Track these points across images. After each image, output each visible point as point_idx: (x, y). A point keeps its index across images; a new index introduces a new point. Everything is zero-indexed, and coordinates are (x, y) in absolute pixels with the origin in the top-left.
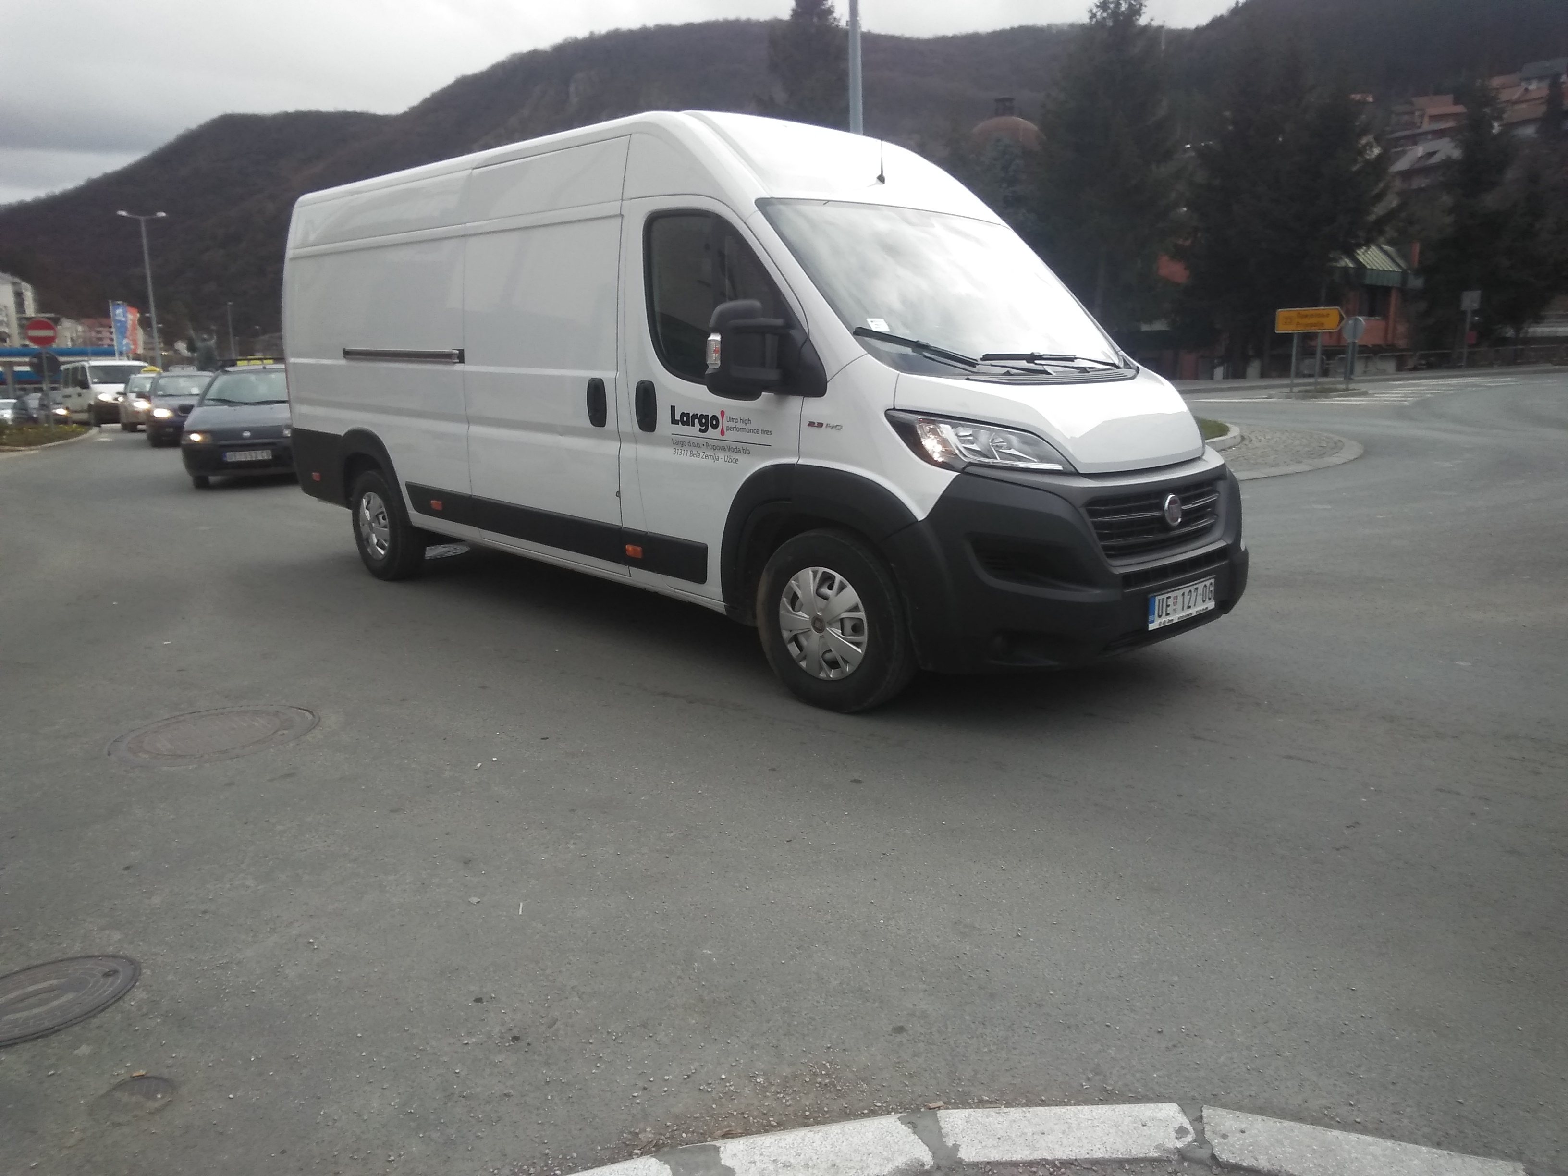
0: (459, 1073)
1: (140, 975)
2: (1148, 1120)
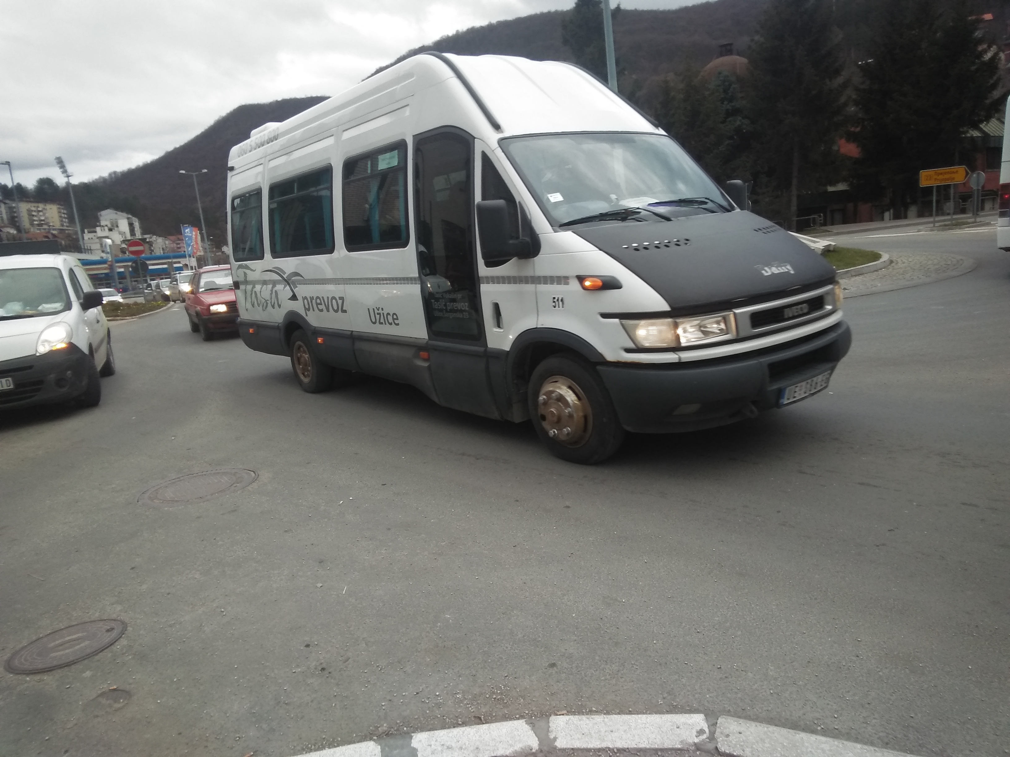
0: (286, 689)
1: (126, 630)
2: (681, 724)
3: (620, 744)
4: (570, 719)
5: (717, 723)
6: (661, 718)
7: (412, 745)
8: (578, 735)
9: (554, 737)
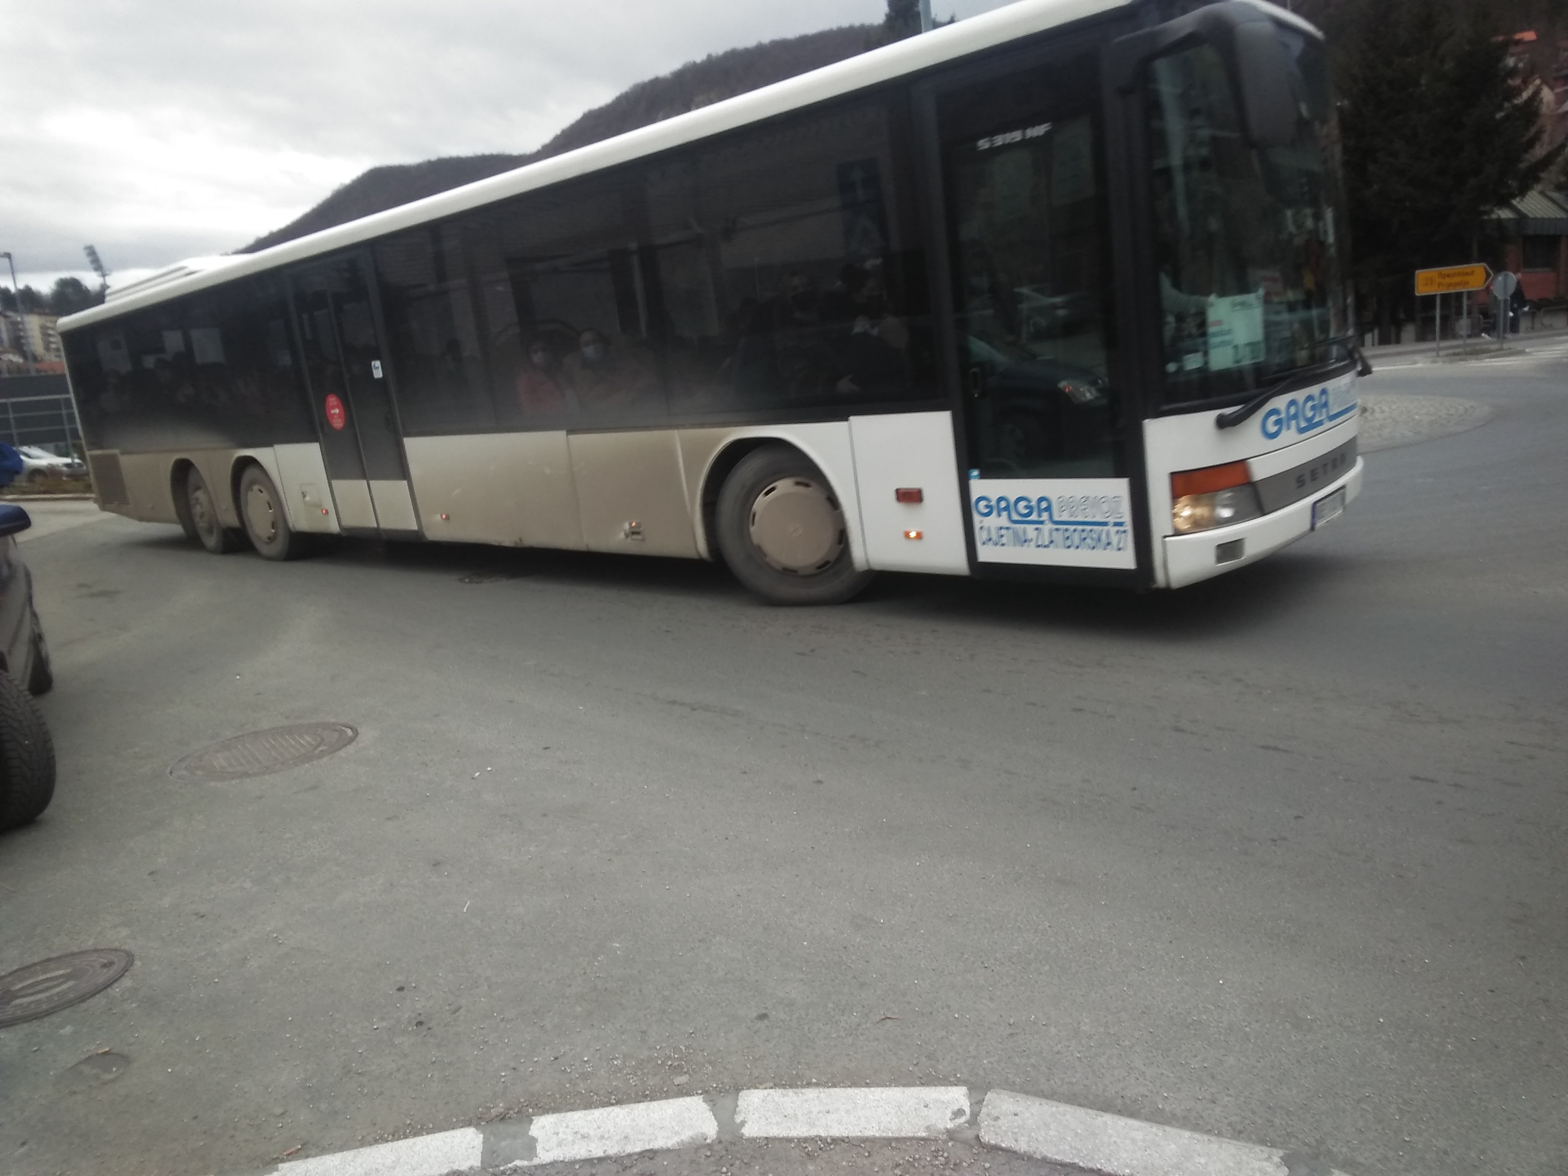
0: (361, 1053)
1: (131, 965)
2: (932, 1102)
3: (837, 1131)
4: (768, 1095)
5: (984, 1100)
6: (904, 1092)
7: (530, 1133)
8: (777, 1117)
9: (741, 1121)
